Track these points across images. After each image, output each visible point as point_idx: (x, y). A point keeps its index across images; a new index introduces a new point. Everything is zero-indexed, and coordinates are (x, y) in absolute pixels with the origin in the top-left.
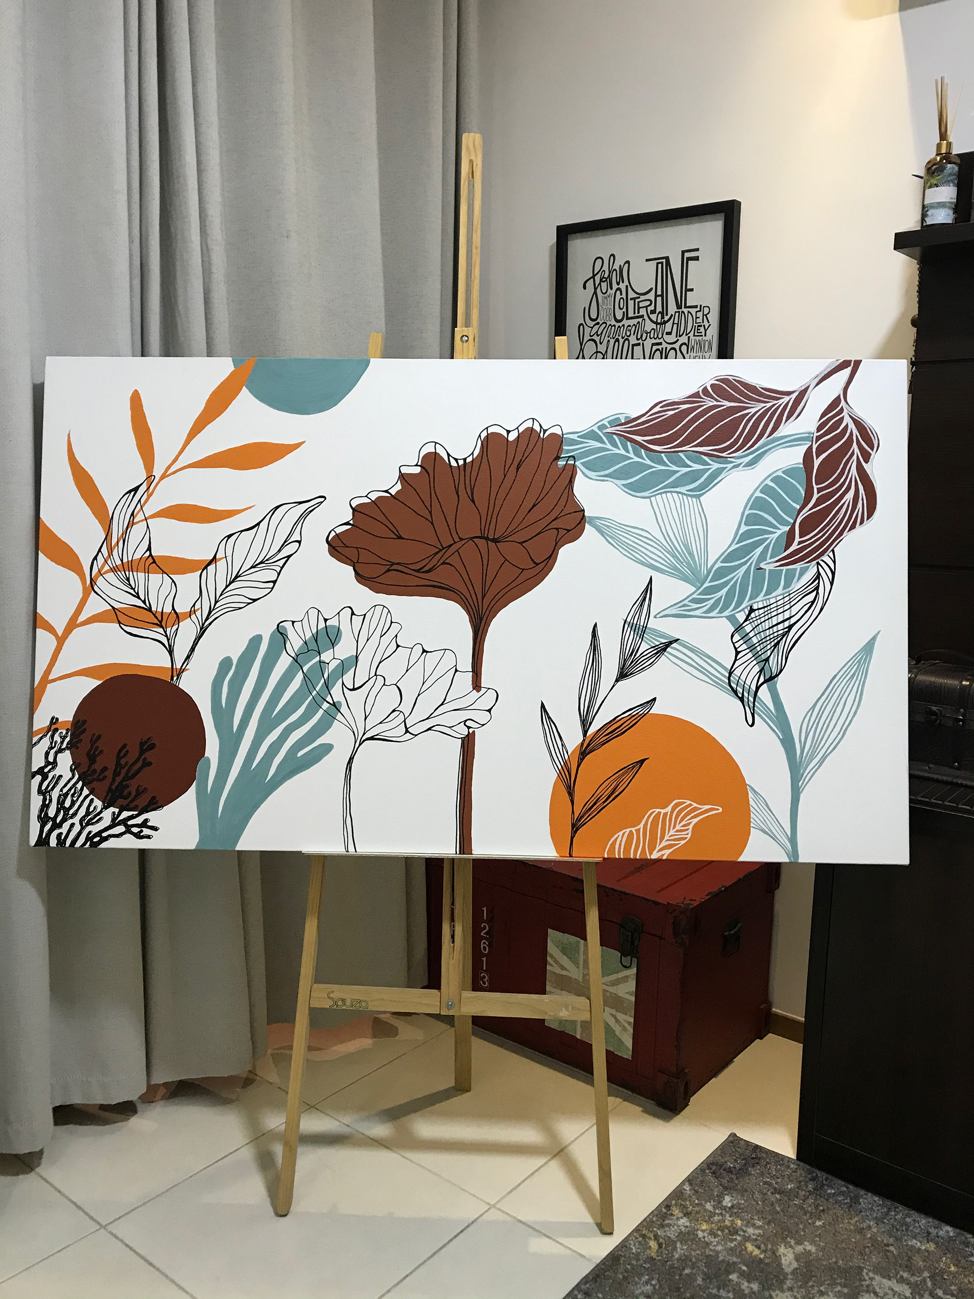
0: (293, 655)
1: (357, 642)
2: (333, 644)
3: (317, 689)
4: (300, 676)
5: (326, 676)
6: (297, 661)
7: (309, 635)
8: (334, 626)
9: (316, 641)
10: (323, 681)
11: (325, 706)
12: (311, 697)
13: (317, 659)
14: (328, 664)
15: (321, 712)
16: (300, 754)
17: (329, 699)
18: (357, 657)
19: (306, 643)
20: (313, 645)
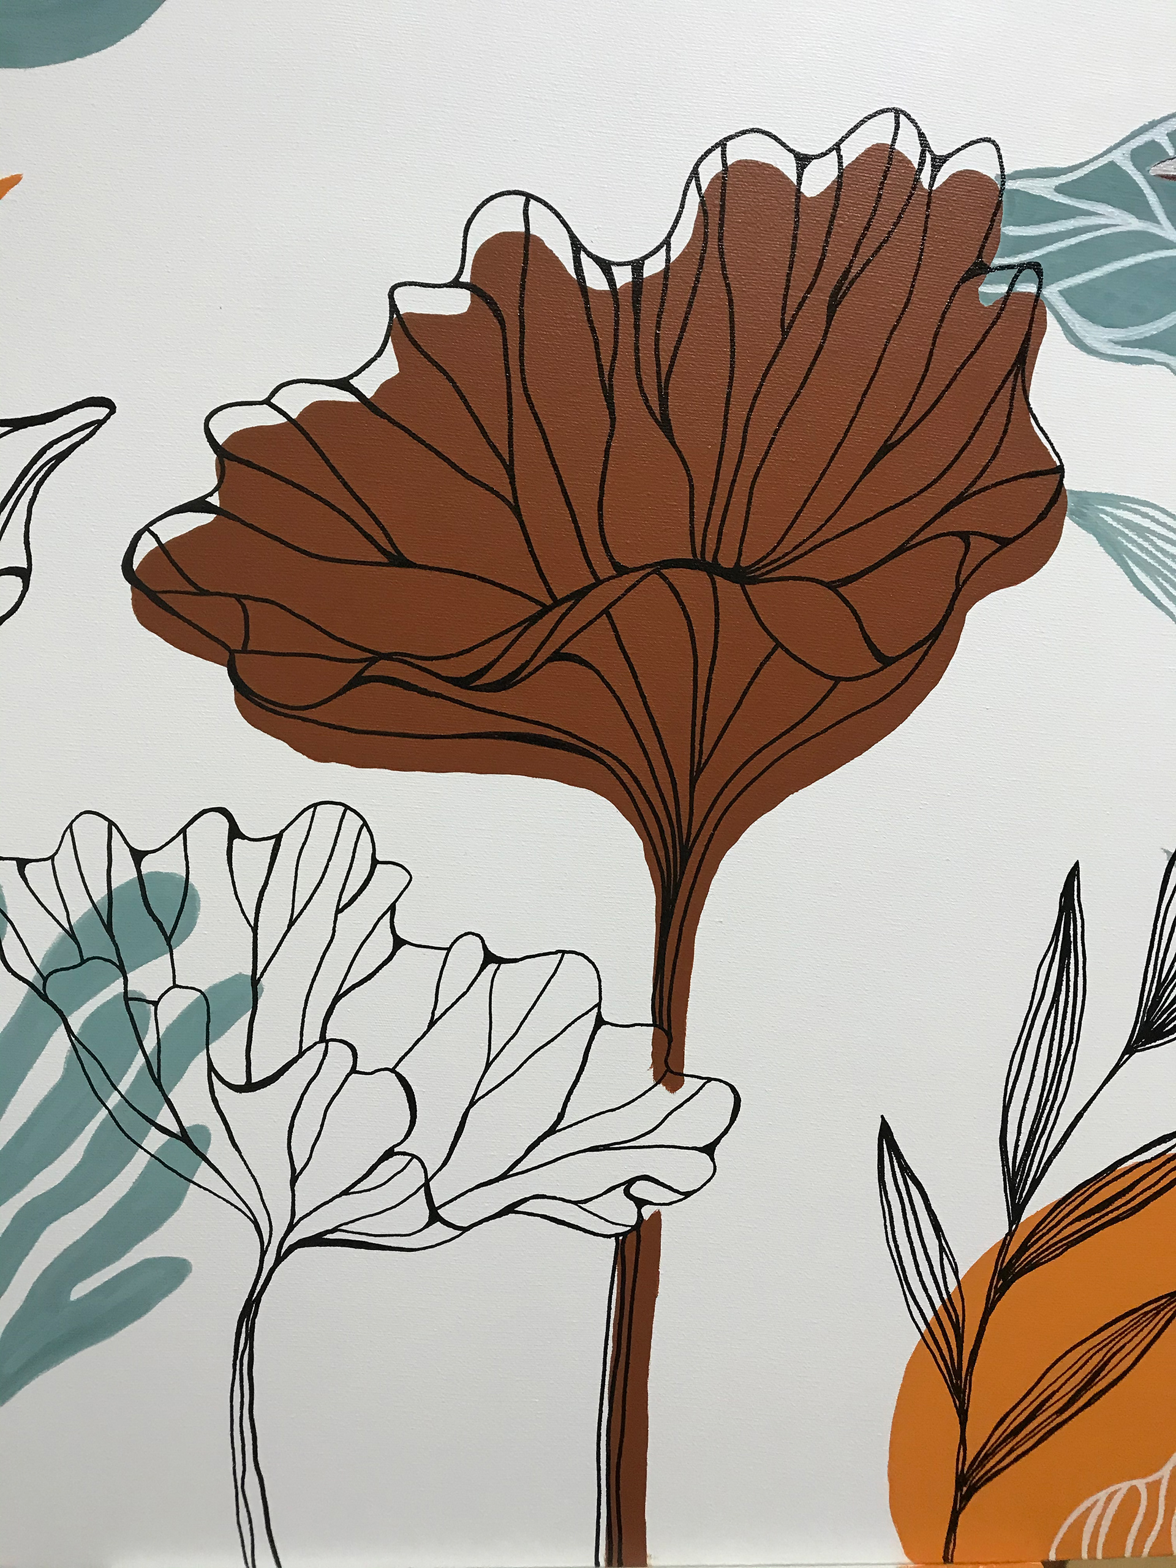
0: (30, 974)
1: (255, 929)
2: (168, 939)
3: (123, 1087)
4: (59, 1045)
5: (150, 1043)
6: (44, 997)
7: (80, 908)
8: (169, 877)
9: (109, 927)
10: (140, 1060)
11: (154, 1140)
12: (104, 1113)
13: (117, 987)
14: (156, 1004)
15: (140, 1160)
16: (79, 1291)
17: (165, 1118)
18: (255, 981)
19: (71, 934)
20: (96, 943)
